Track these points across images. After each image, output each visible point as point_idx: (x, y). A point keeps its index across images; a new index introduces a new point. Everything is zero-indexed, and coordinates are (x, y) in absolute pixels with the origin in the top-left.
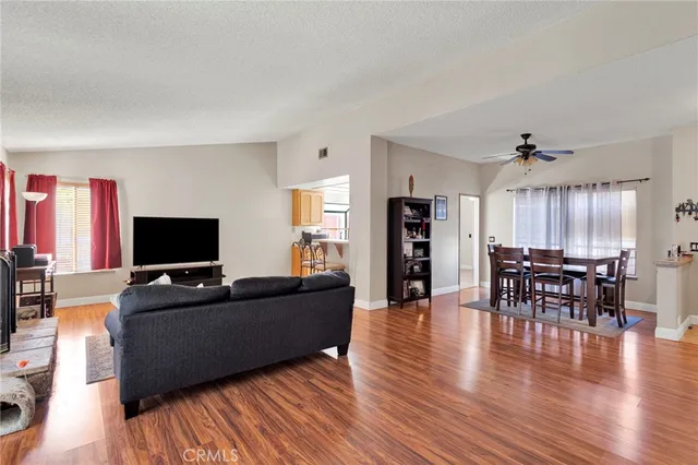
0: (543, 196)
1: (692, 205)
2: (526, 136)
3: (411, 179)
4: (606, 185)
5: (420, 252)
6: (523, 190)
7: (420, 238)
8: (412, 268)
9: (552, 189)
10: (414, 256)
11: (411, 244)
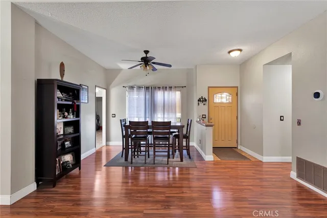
0: (143, 91)
1: (203, 99)
2: (146, 52)
3: (62, 65)
4: (171, 88)
5: (70, 130)
6: (132, 87)
7: (71, 118)
8: (63, 145)
9: (147, 88)
10: (64, 134)
11: (62, 124)
